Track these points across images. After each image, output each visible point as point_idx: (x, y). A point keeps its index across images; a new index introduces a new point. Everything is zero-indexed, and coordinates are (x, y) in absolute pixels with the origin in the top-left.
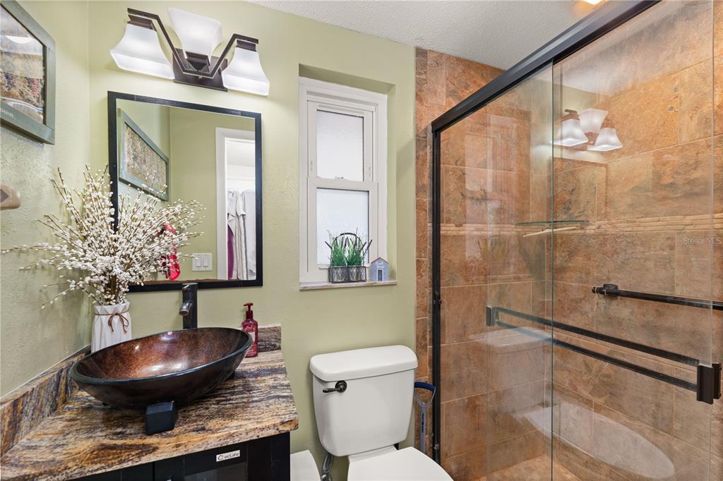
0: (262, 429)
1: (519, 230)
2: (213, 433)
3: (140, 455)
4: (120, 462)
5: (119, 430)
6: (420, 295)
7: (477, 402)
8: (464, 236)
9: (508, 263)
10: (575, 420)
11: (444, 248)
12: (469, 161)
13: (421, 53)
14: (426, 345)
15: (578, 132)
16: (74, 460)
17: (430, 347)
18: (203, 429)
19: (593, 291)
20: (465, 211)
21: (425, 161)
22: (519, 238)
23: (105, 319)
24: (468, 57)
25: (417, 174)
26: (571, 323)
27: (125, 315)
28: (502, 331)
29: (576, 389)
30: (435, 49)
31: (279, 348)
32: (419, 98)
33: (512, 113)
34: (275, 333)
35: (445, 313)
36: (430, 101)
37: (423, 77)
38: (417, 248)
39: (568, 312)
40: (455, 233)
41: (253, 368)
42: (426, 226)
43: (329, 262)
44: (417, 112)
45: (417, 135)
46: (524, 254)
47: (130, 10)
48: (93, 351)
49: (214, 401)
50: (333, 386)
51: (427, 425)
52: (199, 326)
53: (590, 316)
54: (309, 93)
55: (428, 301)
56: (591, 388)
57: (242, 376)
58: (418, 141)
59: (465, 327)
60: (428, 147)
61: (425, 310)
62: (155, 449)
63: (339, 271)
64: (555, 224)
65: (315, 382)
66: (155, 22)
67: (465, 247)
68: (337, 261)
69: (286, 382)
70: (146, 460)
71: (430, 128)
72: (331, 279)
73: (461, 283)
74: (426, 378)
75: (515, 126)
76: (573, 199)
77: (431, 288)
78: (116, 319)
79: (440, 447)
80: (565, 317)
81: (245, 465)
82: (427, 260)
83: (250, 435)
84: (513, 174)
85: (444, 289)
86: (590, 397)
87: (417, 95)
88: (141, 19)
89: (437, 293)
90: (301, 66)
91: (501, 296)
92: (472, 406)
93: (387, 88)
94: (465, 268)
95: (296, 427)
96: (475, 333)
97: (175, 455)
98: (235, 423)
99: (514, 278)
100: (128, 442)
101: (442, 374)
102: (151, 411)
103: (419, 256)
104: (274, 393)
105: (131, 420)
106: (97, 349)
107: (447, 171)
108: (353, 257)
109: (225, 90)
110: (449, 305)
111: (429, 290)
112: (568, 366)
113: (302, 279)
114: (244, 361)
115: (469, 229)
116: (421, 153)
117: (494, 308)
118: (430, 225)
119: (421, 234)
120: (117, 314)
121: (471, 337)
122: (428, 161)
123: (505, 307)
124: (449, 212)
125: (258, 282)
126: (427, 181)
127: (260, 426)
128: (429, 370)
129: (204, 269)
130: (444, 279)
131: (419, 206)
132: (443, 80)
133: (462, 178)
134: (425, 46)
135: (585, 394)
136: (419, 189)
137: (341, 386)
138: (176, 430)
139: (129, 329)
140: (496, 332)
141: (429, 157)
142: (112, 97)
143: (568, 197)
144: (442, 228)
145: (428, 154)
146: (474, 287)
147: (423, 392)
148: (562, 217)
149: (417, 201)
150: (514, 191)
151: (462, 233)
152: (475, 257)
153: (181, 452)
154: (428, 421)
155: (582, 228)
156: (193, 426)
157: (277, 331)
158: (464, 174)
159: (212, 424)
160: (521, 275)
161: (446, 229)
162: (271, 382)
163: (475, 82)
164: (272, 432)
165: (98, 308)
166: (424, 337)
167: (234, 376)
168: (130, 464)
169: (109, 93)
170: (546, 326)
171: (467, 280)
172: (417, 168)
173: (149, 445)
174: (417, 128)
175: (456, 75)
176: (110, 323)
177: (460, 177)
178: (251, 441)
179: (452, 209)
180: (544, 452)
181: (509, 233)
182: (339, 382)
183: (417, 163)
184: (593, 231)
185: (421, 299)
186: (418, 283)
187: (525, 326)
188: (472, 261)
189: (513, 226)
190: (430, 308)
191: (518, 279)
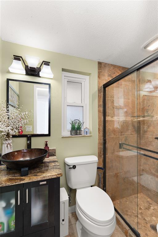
0: (52, 176)
1: (132, 118)
2: (39, 176)
3: (20, 181)
4: (15, 183)
5: (13, 175)
6: (99, 139)
7: (118, 175)
8: (114, 120)
9: (129, 129)
10: (150, 181)
11: (107, 125)
12: (115, 97)
13: (100, 63)
14: (101, 155)
15: (151, 86)
16: (4, 181)
17: (102, 156)
18: (36, 175)
19: (155, 138)
20: (114, 113)
21: (101, 97)
22: (132, 121)
23: (6, 145)
24: (114, 64)
25: (98, 101)
26: (149, 149)
27: (11, 144)
28: (126, 151)
29: (151, 171)
30: (104, 62)
31: (55, 155)
32: (99, 77)
33: (129, 81)
34: (54, 151)
35: (108, 145)
36: (102, 78)
37: (100, 71)
38: (98, 124)
39: (148, 145)
40: (110, 120)
41: (48, 161)
42: (101, 117)
43: (71, 129)
44: (98, 82)
45: (98, 89)
46: (134, 126)
47: (14, 56)
48: (2, 155)
49: (38, 169)
50: (72, 167)
51: (101, 181)
52: (32, 148)
53: (155, 146)
54: (65, 76)
55: (102, 141)
56: (155, 170)
57: (45, 163)
58: (99, 91)
59: (114, 150)
60: (102, 92)
61: (101, 144)
62: (24, 180)
63: (74, 131)
64: (144, 117)
65: (66, 165)
66: (21, 58)
67: (114, 124)
68: (73, 128)
69: (58, 164)
70: (22, 182)
71: (103, 87)
72: (71, 134)
73: (112, 136)
74: (101, 166)
75: (130, 85)
76: (149, 109)
77: (103, 137)
78: (9, 145)
79: (106, 189)
80: (147, 147)
81: (48, 186)
82: (102, 128)
83: (49, 177)
84: (130, 101)
85: (107, 138)
86: (155, 173)
87: (98, 76)
88: (17, 58)
89: (105, 139)
90: (62, 69)
91: (126, 140)
92: (116, 176)
93: (89, 74)
94: (114, 131)
95: (62, 176)
96: (117, 152)
97: (29, 181)
98: (45, 174)
99: (131, 134)
100: (17, 178)
101: (107, 165)
102: (22, 170)
103: (99, 127)
104: (55, 167)
105: (16, 173)
106: (4, 154)
107: (108, 100)
108: (78, 127)
109: (40, 77)
110: (109, 143)
111: (102, 138)
112: (148, 163)
113: (62, 134)
114: (46, 159)
115: (115, 118)
116: (100, 94)
117: (122, 143)
118: (103, 117)
119: (100, 120)
120: (9, 144)
121: (116, 153)
122: (102, 97)
123: (127, 143)
124: (109, 113)
125: (49, 135)
126: (102, 103)
127: (51, 175)
128: (102, 164)
129: (30, 131)
130: (107, 134)
131: (99, 111)
132: (106, 71)
133: (113, 102)
134: (101, 61)
135: (153, 172)
136: (99, 106)
137: (74, 167)
138: (29, 175)
139: (12, 148)
140: (124, 152)
141: (102, 96)
142: (8, 80)
143: (147, 108)
144: (106, 118)
145: (102, 95)
146: (117, 137)
147: (100, 171)
148: (146, 114)
149: (98, 110)
150: (130, 106)
151: (113, 120)
152: (117, 127)
153: (31, 181)
154: (102, 180)
155: (152, 118)
156: (33, 174)
157: (54, 150)
158: (113, 101)
159: (38, 174)
160: (133, 133)
161: (108, 118)
162: (54, 164)
163: (117, 72)
164: (55, 177)
165: (4, 142)
166: (101, 153)
167: (43, 163)
168: (18, 183)
169: (7, 79)
170: (141, 150)
171: (115, 135)
172: (98, 99)
173: (23, 179)
174: (98, 87)
175: (111, 70)
176: (7, 146)
177: (112, 102)
178: (49, 179)
179: (110, 112)
180: (141, 192)
181: (128, 120)
182: (74, 166)
183: (98, 98)
184: (155, 119)
185: (100, 141)
186: (99, 136)
187: (134, 150)
188: (116, 129)
189: (130, 117)
190: (102, 144)
191: (132, 134)
